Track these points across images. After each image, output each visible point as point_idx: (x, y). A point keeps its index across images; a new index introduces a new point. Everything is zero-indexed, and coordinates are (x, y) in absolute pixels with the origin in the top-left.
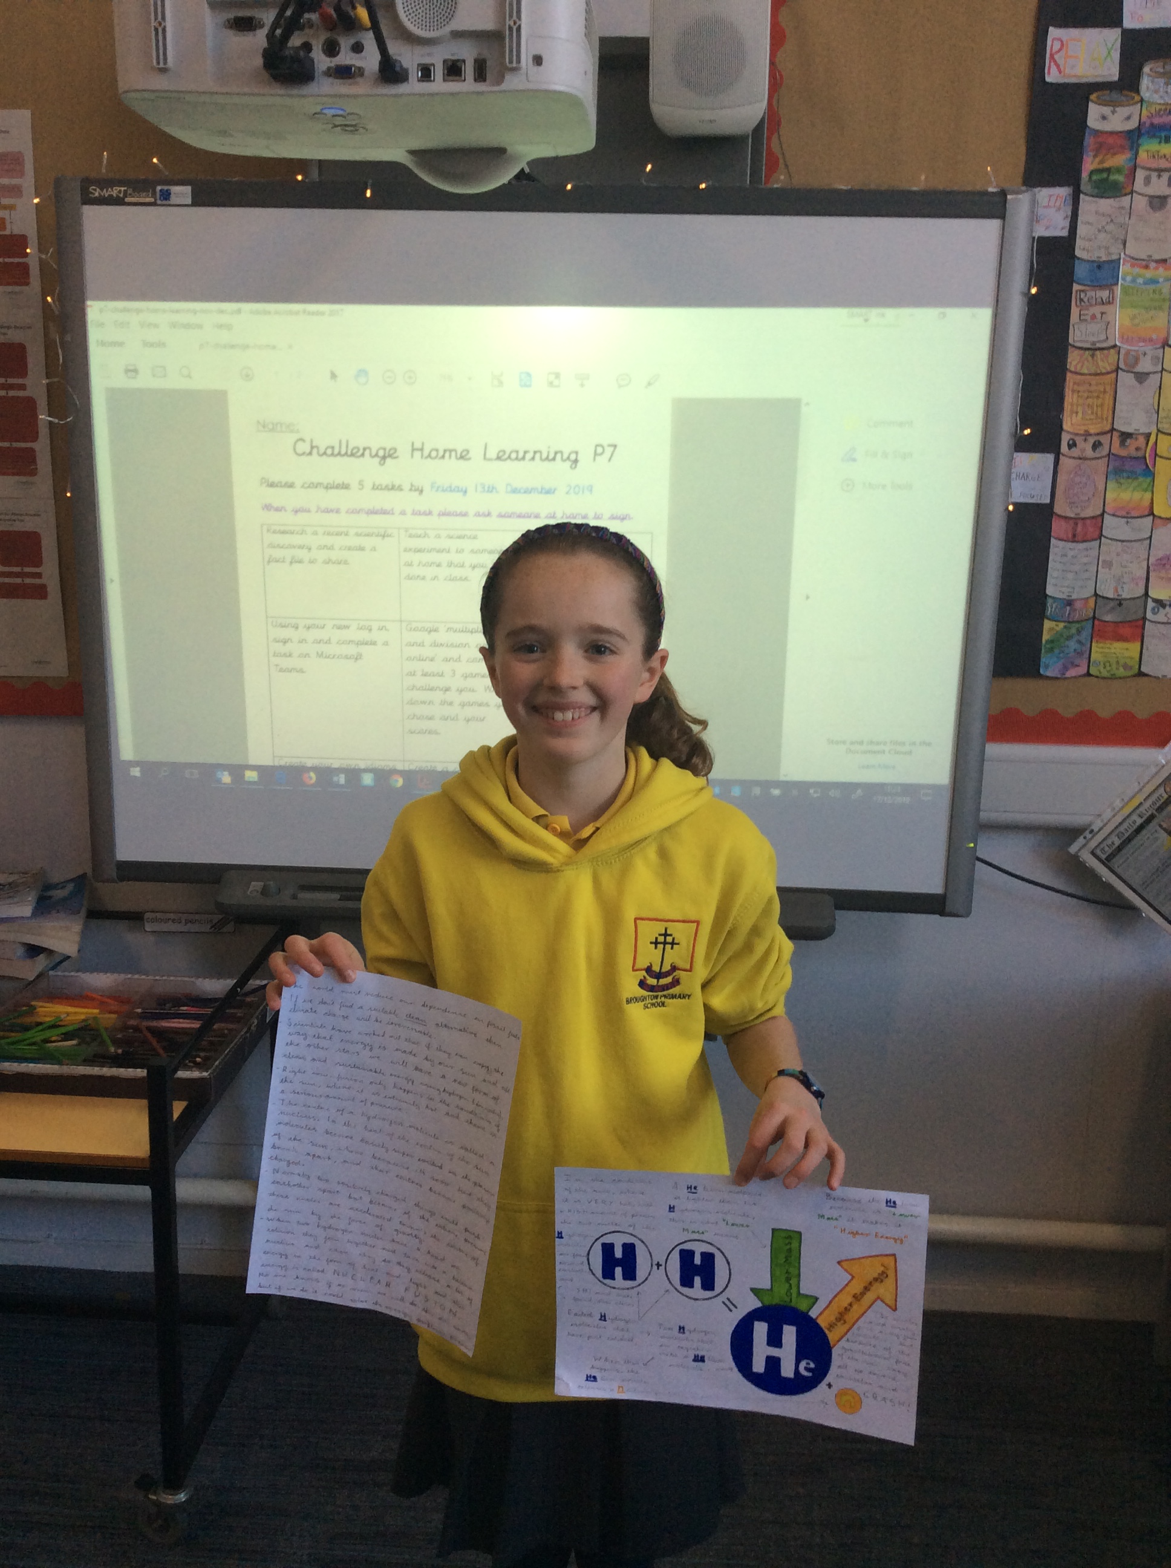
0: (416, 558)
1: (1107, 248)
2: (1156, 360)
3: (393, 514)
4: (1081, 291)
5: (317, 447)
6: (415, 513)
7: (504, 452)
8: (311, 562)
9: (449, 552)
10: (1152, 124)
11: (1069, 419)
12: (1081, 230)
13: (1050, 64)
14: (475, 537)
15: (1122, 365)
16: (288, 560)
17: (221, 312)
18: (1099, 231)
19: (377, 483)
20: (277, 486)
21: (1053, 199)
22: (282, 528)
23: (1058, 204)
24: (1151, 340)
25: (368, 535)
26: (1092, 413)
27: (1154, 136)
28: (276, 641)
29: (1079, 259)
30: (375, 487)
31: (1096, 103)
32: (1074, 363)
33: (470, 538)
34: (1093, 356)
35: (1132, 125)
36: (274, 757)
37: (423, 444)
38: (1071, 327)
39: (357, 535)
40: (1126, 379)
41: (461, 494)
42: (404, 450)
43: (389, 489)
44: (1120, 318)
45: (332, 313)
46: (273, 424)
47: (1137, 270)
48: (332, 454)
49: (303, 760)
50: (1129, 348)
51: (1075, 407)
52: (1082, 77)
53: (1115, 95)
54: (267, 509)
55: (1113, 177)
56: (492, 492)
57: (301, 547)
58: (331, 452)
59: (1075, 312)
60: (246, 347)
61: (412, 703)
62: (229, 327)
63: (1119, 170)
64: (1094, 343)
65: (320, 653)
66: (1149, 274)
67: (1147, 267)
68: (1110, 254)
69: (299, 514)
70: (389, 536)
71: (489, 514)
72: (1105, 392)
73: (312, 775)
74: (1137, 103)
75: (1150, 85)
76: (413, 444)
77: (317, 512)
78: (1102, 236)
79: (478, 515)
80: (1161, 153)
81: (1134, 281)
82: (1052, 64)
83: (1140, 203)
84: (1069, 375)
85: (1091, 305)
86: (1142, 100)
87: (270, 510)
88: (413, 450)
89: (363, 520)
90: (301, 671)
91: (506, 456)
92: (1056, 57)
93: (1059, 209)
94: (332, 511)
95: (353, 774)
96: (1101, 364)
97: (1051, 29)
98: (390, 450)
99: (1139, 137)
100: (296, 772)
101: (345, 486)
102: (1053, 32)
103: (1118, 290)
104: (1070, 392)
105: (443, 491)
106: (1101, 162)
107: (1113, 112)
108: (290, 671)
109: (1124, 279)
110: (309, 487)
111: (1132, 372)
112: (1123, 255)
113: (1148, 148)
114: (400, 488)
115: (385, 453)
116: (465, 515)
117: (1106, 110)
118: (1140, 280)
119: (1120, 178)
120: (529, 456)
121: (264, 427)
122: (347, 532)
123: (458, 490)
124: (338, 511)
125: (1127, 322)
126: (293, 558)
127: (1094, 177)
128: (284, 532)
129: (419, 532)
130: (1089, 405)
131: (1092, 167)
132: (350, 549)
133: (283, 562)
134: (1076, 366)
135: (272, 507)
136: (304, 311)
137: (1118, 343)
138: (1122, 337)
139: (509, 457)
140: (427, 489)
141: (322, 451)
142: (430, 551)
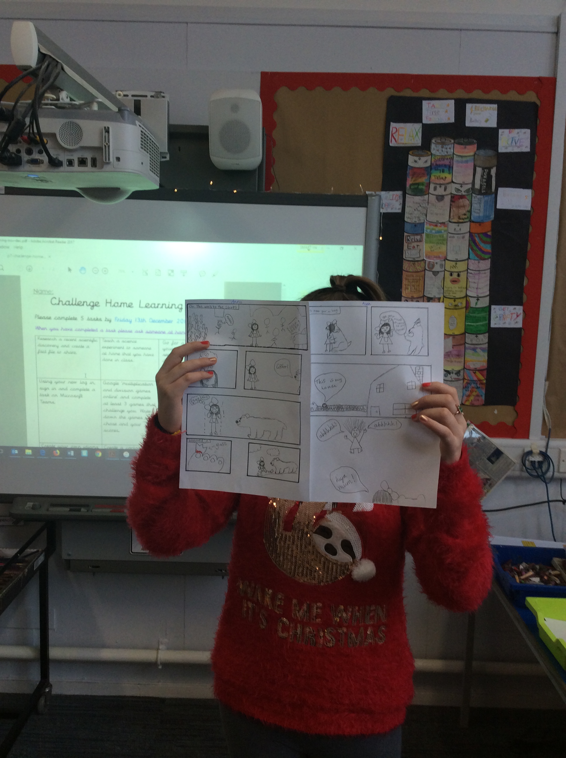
0: (108, 351)
1: (419, 217)
2: (441, 266)
3: (97, 331)
4: (408, 236)
5: (62, 301)
6: (107, 331)
7: (149, 304)
8: (58, 353)
9: (123, 348)
10: (436, 165)
11: (404, 291)
12: (407, 210)
13: (392, 138)
14: (135, 342)
15: (427, 268)
16: (48, 352)
17: (18, 241)
18: (415, 210)
19: (90, 318)
20: (43, 318)
21: (394, 196)
22: (45, 337)
23: (397, 199)
24: (439, 257)
25: (85, 341)
26: (415, 289)
27: (437, 170)
28: (41, 389)
29: (406, 222)
30: (89, 319)
31: (411, 155)
32: (406, 267)
33: (133, 342)
34: (414, 264)
35: (428, 164)
36: (40, 443)
37: (111, 300)
38: (404, 251)
39: (80, 340)
40: (429, 274)
41: (129, 323)
42: (102, 304)
43: (95, 320)
44: (425, 247)
45: (69, 242)
46: (41, 291)
47: (432, 227)
48: (69, 304)
49: (54, 445)
50: (430, 260)
51: (407, 286)
52: (406, 144)
53: (420, 152)
54: (38, 329)
55: (420, 187)
56: (143, 322)
57: (54, 346)
58: (68, 304)
59: (405, 245)
60: (30, 257)
61: (106, 417)
62: (21, 248)
63: (422, 184)
64: (414, 258)
65: (62, 395)
66: (437, 229)
67: (436, 226)
68: (420, 220)
69: (54, 332)
70: (95, 341)
71: (142, 332)
72: (420, 279)
73: (58, 451)
74: (429, 155)
75: (436, 148)
76: (106, 300)
77: (61, 330)
78: (416, 212)
79: (137, 332)
80: (441, 177)
81: (431, 231)
82: (393, 138)
83: (433, 198)
84: (404, 272)
85: (413, 242)
86: (432, 154)
87: (39, 329)
88: (107, 302)
89: (83, 334)
90: (53, 403)
91: (150, 306)
92: (394, 135)
93: (397, 201)
94: (68, 330)
95: (78, 451)
96: (418, 267)
97: (392, 123)
98: (96, 302)
99: (431, 169)
100: (50, 450)
101: (75, 319)
102: (393, 125)
103: (424, 235)
104: (405, 280)
105: (121, 321)
106: (414, 181)
107: (420, 159)
108: (47, 403)
109: (426, 231)
110: (58, 319)
111: (431, 271)
112: (425, 220)
113: (435, 174)
114: (100, 320)
115: (93, 304)
116: (131, 332)
117: (416, 158)
118: (434, 231)
119: (424, 187)
120: (160, 306)
121: (37, 292)
122: (76, 339)
123: (127, 321)
124: (71, 330)
125: (429, 250)
126: (50, 351)
127: (412, 187)
128: (45, 339)
129: (109, 339)
130: (413, 286)
131: (411, 183)
132: (77, 347)
133: (45, 352)
134: (406, 269)
135: (40, 328)
136: (56, 241)
137: (425, 259)
138: (426, 256)
139: (151, 307)
140: (113, 320)
141: (64, 303)
142: (114, 348)
